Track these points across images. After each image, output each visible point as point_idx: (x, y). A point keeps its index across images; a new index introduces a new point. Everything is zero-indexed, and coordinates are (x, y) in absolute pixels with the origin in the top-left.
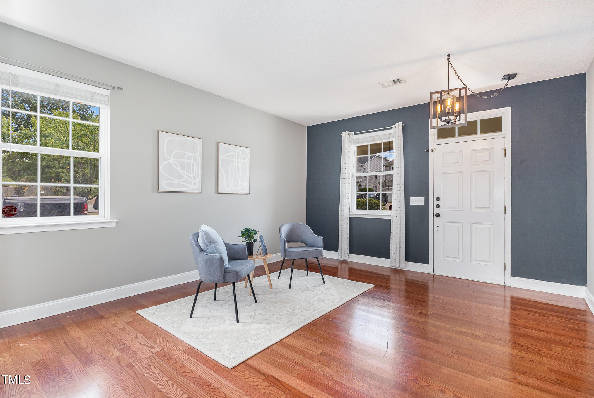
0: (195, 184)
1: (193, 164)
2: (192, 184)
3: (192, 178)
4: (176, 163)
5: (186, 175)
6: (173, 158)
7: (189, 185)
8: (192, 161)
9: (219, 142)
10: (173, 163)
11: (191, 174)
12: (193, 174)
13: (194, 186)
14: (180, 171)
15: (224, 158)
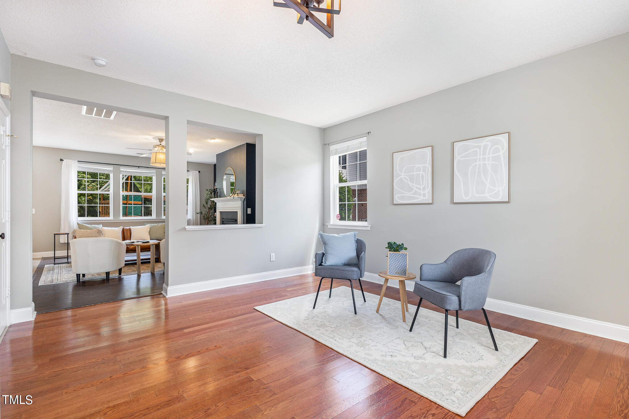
0: (424, 195)
1: (422, 175)
2: (422, 195)
3: (422, 189)
4: (406, 177)
5: (416, 187)
6: (404, 173)
7: (419, 197)
8: (421, 173)
9: (454, 141)
10: (405, 178)
11: (420, 185)
12: (423, 185)
13: (423, 196)
14: (410, 184)
15: (461, 159)
